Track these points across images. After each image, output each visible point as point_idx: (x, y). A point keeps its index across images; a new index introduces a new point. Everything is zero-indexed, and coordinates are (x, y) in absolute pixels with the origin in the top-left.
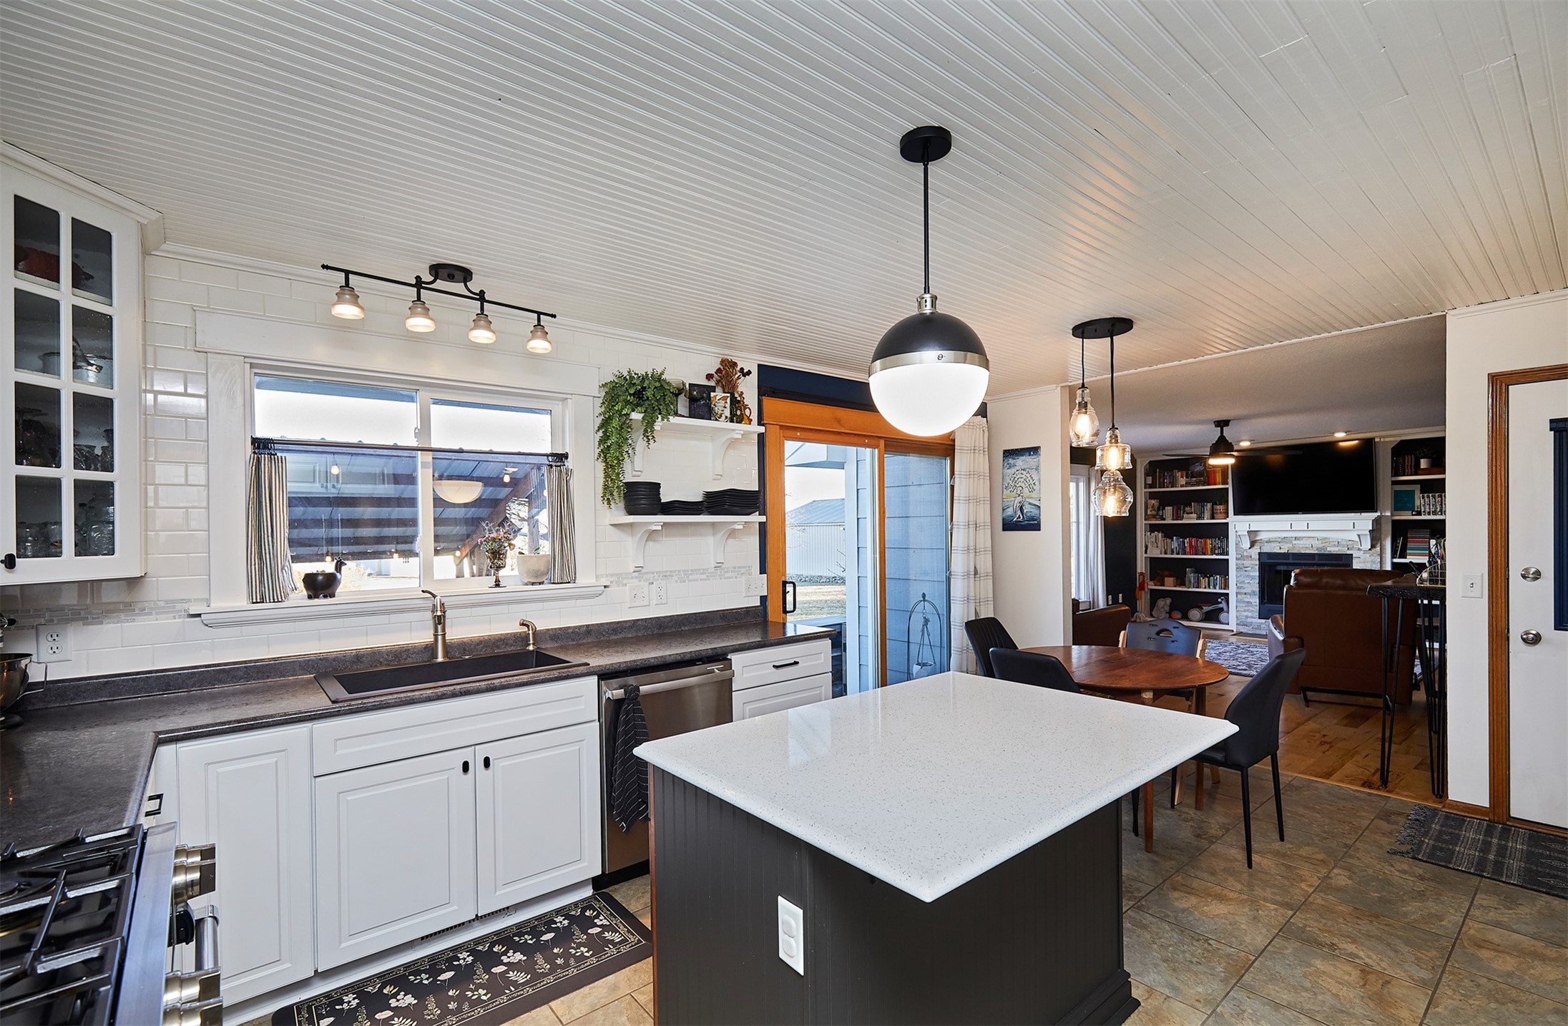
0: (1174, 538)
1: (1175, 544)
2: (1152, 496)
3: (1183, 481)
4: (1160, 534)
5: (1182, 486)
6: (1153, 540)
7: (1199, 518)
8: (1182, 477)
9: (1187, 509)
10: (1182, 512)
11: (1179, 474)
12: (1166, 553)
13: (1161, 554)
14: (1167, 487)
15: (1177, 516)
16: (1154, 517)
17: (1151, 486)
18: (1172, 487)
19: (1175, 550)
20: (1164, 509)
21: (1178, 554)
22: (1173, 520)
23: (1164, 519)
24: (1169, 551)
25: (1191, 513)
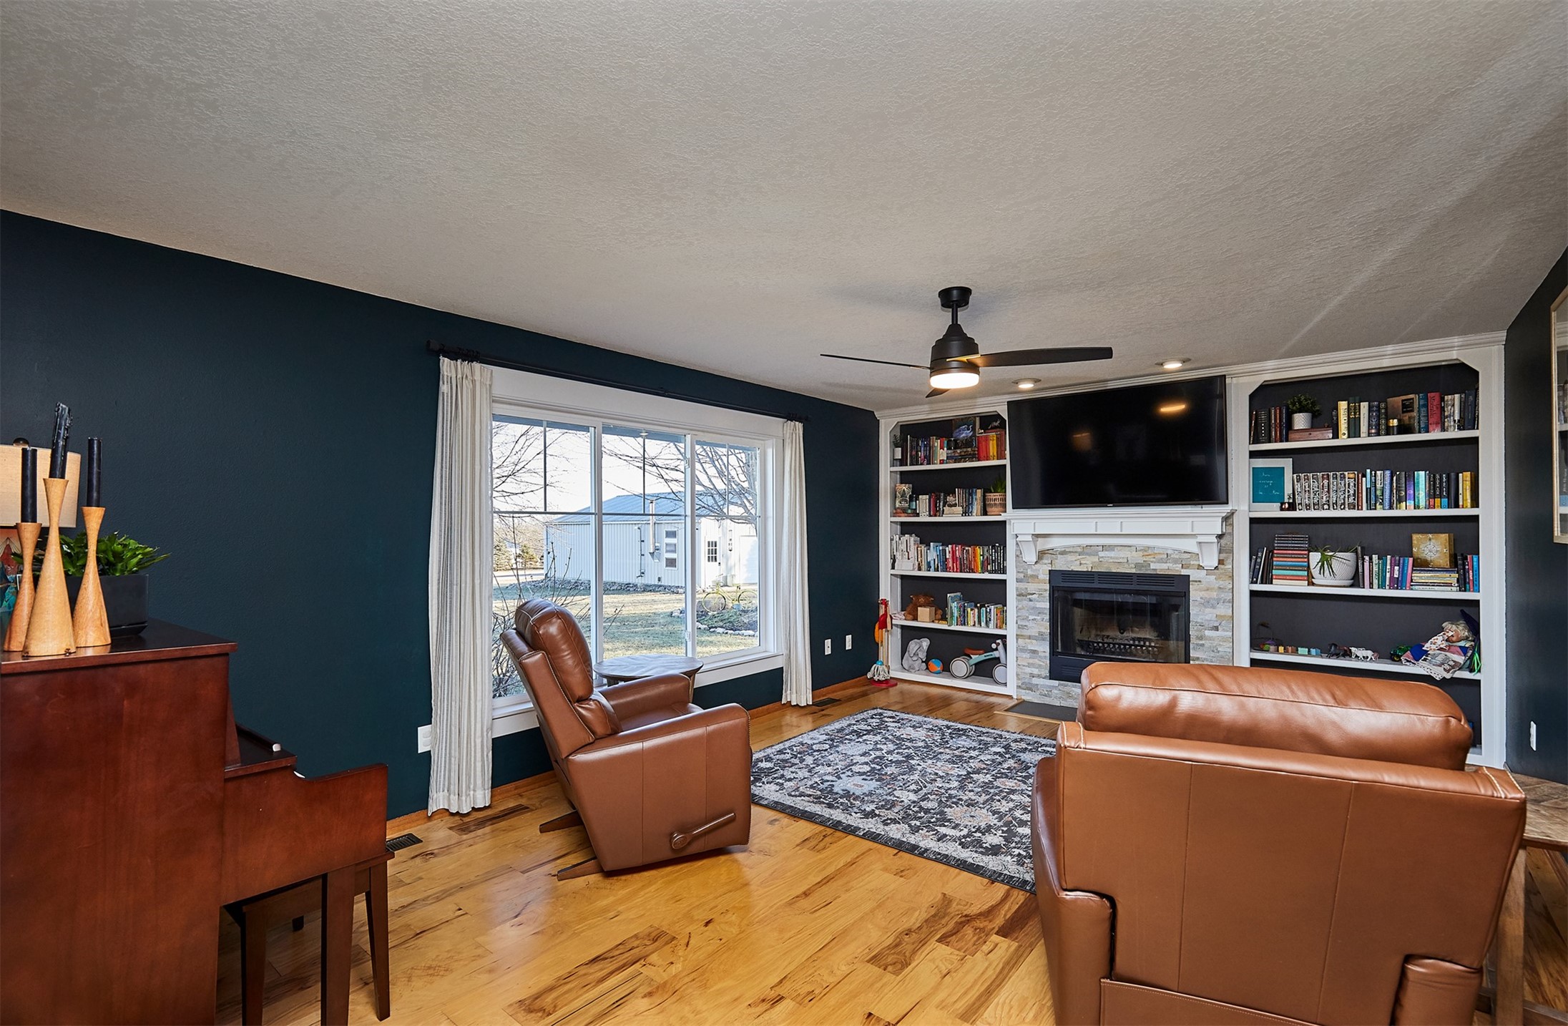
0: (932, 544)
1: (932, 554)
2: (905, 477)
3: (942, 454)
4: (912, 539)
5: (942, 462)
6: (903, 547)
7: (965, 513)
8: (942, 448)
9: (950, 499)
10: (941, 504)
11: (937, 443)
12: (920, 569)
13: (914, 570)
14: (921, 464)
15: (935, 511)
16: (904, 511)
17: (903, 462)
18: (929, 463)
19: (932, 562)
20: (917, 499)
21: (936, 570)
22: (930, 516)
23: (918, 515)
24: (924, 566)
25: (955, 505)
